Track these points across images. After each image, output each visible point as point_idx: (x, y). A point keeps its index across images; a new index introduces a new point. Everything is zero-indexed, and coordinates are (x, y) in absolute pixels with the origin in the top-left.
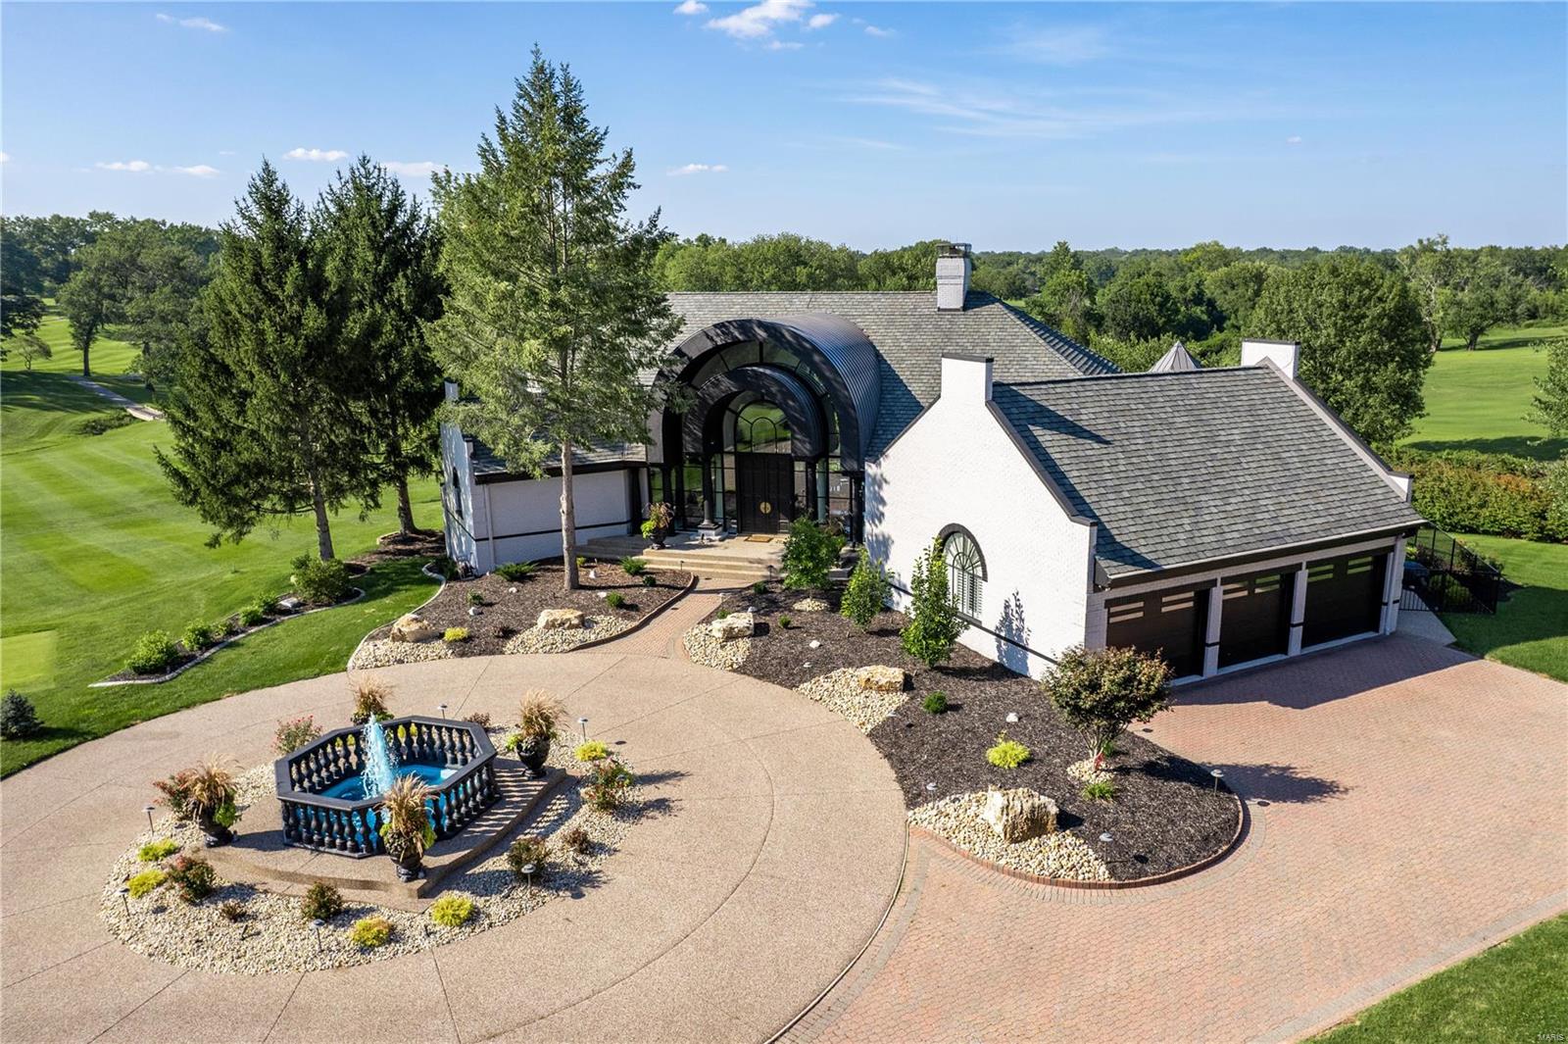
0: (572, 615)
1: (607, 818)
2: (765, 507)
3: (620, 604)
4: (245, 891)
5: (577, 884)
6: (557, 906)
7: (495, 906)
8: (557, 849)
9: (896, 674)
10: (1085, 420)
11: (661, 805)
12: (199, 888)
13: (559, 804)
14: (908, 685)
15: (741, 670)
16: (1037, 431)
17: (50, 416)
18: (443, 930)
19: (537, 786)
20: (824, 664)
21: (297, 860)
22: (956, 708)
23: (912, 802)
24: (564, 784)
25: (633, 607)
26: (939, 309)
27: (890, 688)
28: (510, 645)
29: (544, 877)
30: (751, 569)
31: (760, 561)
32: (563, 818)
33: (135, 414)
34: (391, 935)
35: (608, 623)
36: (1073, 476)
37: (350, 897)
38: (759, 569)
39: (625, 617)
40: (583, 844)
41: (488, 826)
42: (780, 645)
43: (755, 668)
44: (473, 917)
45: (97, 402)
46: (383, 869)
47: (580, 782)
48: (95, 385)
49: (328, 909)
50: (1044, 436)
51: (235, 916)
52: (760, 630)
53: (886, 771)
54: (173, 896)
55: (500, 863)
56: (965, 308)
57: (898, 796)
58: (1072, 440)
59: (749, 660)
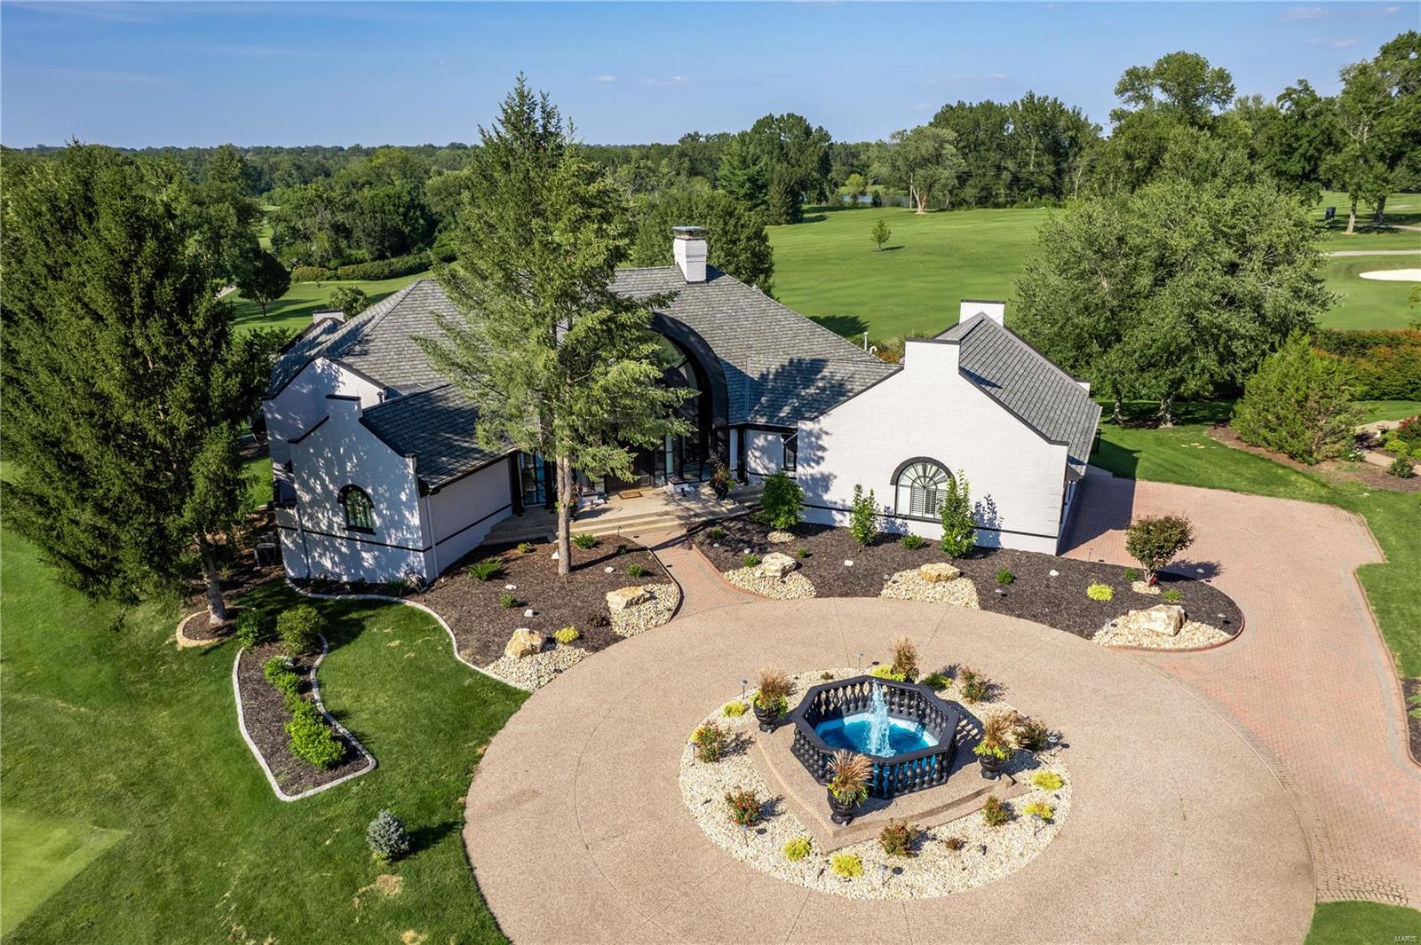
0: (638, 591)
3: (643, 573)
4: (924, 833)
9: (949, 568)
14: (960, 572)
18: (1061, 793)
20: (876, 575)
25: (649, 573)
26: (688, 283)
28: (621, 628)
30: (665, 521)
31: (667, 513)
35: (659, 590)
38: (672, 520)
39: (658, 582)
51: (953, 845)
52: (796, 562)
56: (708, 280)
59: (817, 585)
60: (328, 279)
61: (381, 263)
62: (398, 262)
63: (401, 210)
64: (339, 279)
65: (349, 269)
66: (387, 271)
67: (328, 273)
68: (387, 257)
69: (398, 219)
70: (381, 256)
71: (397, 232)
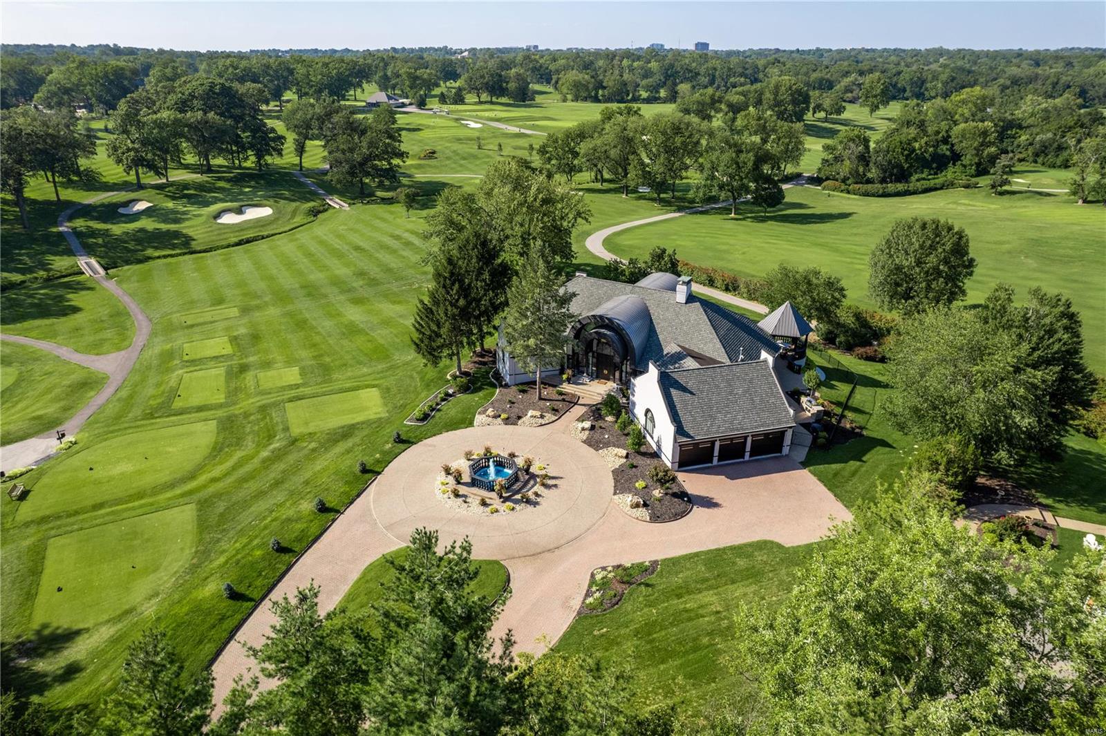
0: (538, 414)
1: (542, 488)
2: (605, 372)
3: (553, 409)
4: (465, 496)
5: (535, 504)
6: (530, 508)
7: (518, 507)
8: (530, 494)
9: (624, 452)
10: (689, 386)
11: (555, 486)
12: (457, 495)
13: (532, 482)
14: (627, 457)
15: (584, 442)
16: (672, 390)
17: (294, 204)
18: (507, 511)
19: (527, 477)
20: (607, 445)
21: (475, 490)
22: (636, 467)
23: (615, 494)
24: (533, 476)
25: (557, 410)
26: (677, 302)
27: (622, 457)
28: (520, 422)
29: (528, 502)
30: (597, 397)
31: (600, 393)
32: (533, 487)
33: (330, 203)
34: (497, 511)
35: (549, 417)
36: (678, 406)
37: (488, 501)
38: (599, 398)
39: (555, 415)
40: (537, 494)
41: (515, 487)
42: (597, 435)
43: (588, 442)
44: (513, 509)
45: (312, 196)
46: (494, 495)
47: (538, 476)
48: (309, 181)
49: (484, 503)
50: (674, 392)
51: (465, 502)
52: (593, 428)
53: (612, 483)
54: (452, 496)
55: (518, 497)
56: (686, 303)
57: (612, 491)
58: (682, 393)
59: (587, 438)
60: (842, 191)
61: (880, 186)
62: (891, 187)
63: (906, 152)
64: (848, 192)
65: (857, 186)
66: (881, 192)
67: (843, 187)
68: (887, 183)
69: (902, 158)
70: (883, 181)
71: (899, 166)
